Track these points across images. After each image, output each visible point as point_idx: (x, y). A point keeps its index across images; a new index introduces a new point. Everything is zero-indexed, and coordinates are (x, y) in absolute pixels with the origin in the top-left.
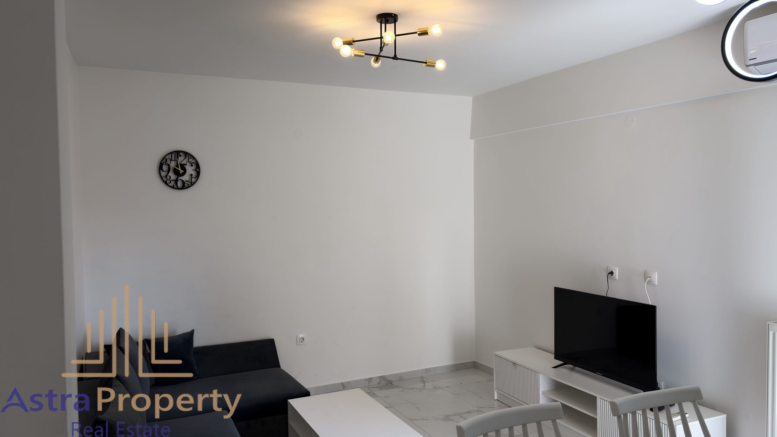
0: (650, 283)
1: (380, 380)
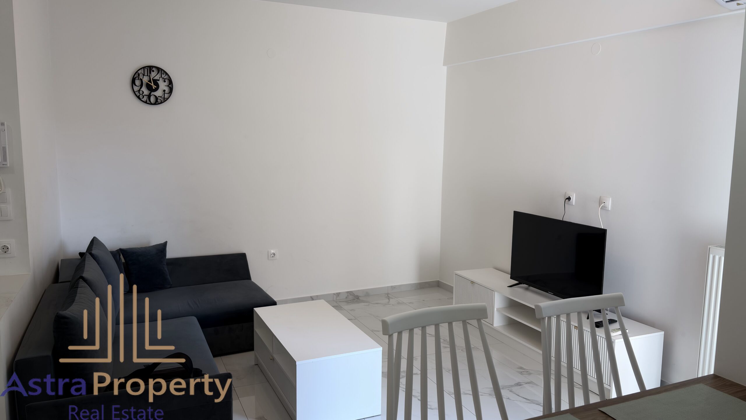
0: (604, 208)
1: (348, 295)
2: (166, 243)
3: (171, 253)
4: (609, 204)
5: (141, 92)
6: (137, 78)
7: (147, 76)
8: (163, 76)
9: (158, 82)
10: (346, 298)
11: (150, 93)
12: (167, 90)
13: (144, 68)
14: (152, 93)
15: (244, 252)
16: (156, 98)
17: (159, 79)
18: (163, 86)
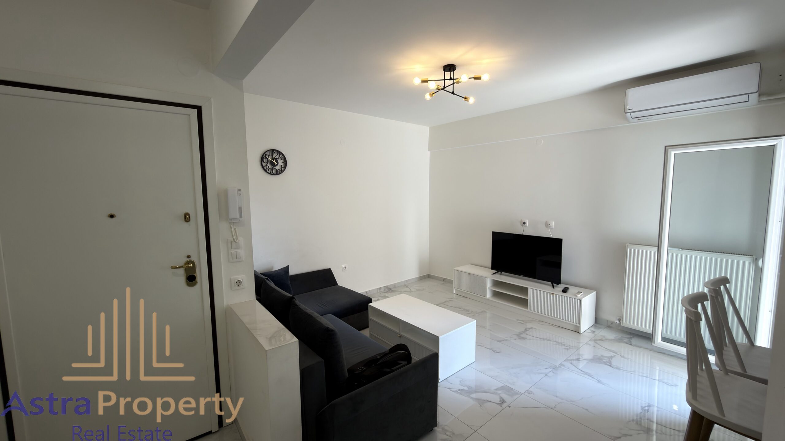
0: (551, 228)
2: (288, 266)
3: (292, 272)
4: (553, 224)
5: (267, 167)
6: (265, 158)
7: (271, 156)
8: (281, 156)
9: (278, 160)
10: (384, 290)
11: (273, 168)
12: (282, 164)
13: (269, 151)
14: (274, 168)
15: (329, 268)
16: (277, 170)
17: (278, 158)
18: (281, 162)
